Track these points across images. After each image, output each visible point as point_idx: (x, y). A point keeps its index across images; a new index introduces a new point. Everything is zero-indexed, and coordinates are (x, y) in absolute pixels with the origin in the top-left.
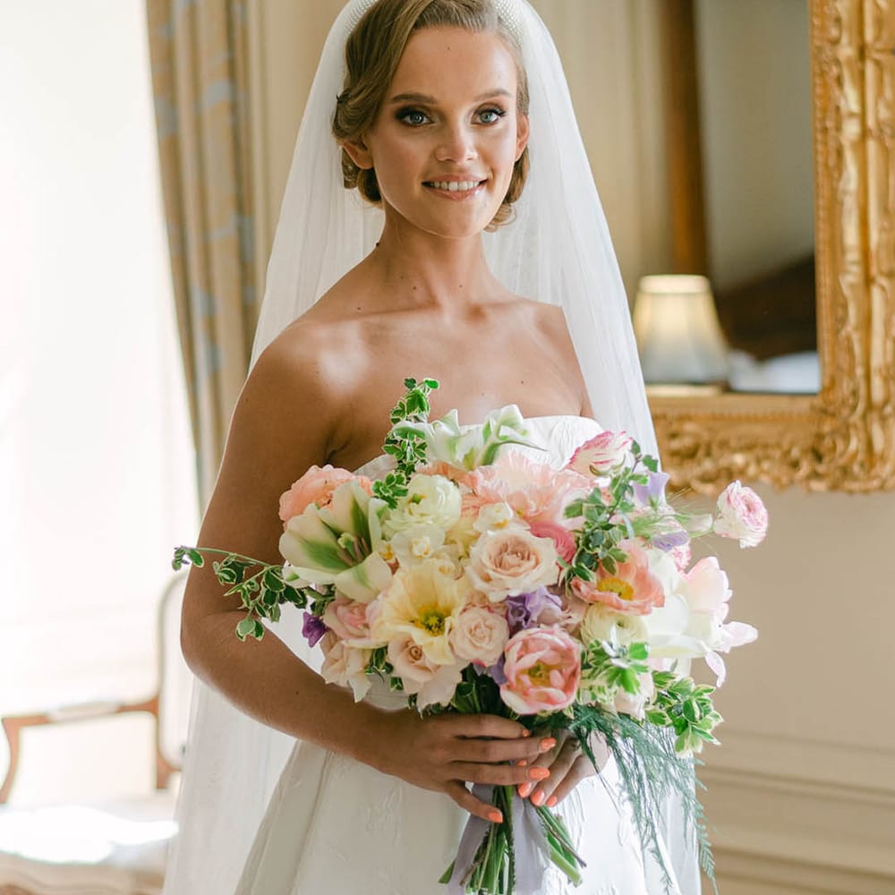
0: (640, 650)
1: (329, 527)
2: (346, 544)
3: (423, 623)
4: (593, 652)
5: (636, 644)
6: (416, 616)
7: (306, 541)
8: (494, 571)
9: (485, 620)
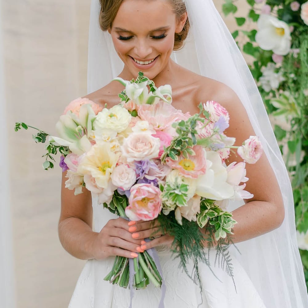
0: (185, 188)
1: (74, 121)
2: (79, 130)
3: (101, 168)
4: (167, 185)
5: (184, 185)
6: (100, 165)
7: (66, 127)
8: (132, 149)
9: (126, 170)
